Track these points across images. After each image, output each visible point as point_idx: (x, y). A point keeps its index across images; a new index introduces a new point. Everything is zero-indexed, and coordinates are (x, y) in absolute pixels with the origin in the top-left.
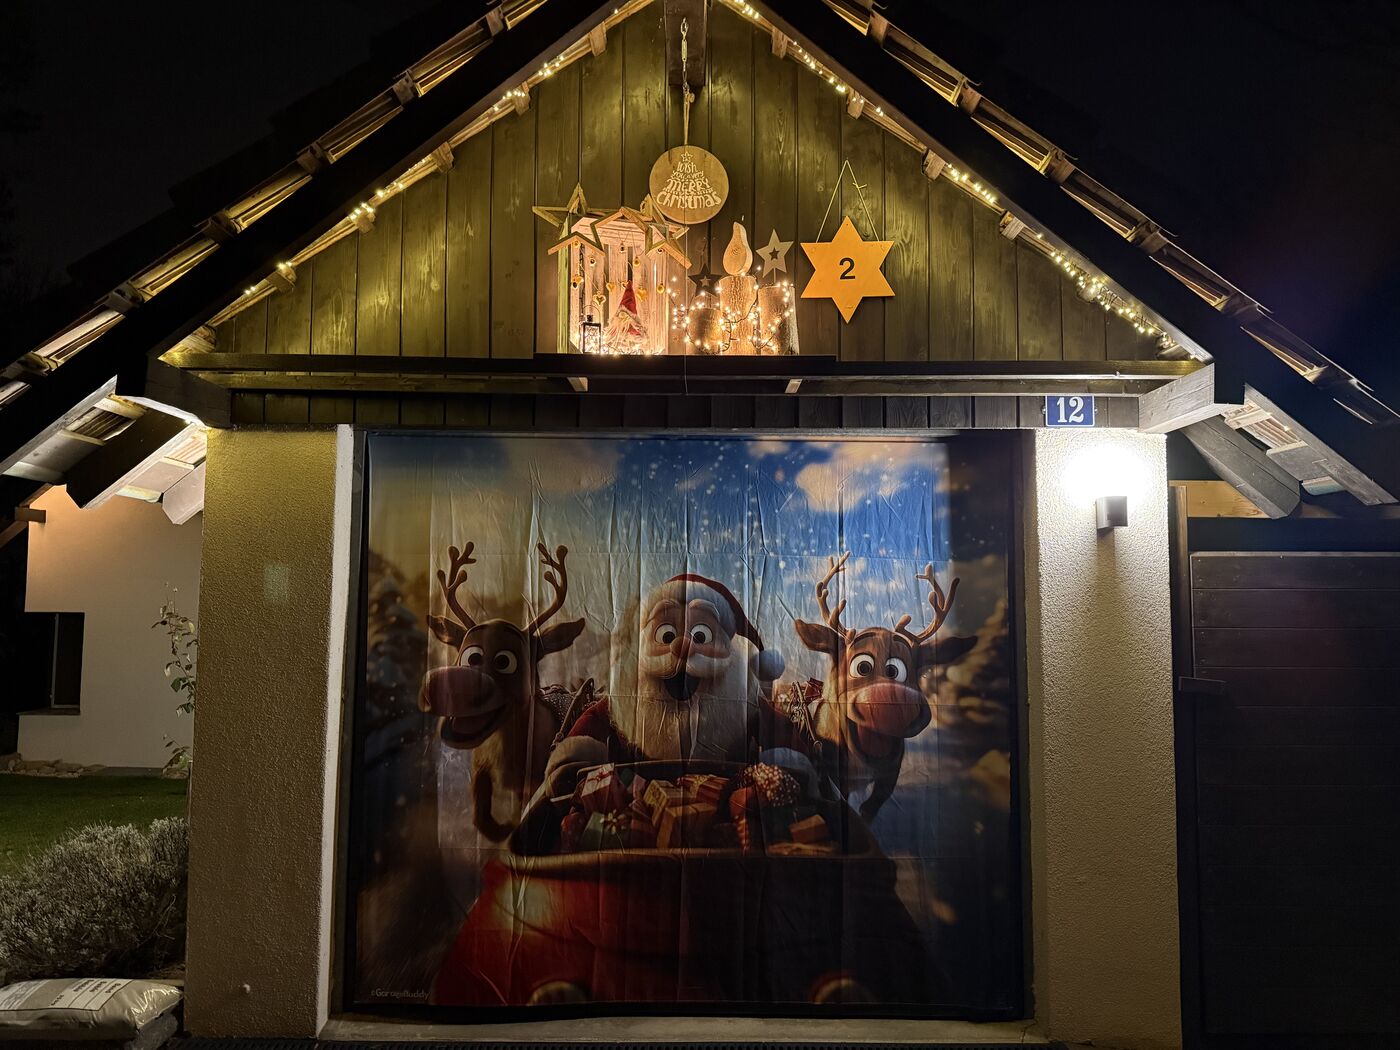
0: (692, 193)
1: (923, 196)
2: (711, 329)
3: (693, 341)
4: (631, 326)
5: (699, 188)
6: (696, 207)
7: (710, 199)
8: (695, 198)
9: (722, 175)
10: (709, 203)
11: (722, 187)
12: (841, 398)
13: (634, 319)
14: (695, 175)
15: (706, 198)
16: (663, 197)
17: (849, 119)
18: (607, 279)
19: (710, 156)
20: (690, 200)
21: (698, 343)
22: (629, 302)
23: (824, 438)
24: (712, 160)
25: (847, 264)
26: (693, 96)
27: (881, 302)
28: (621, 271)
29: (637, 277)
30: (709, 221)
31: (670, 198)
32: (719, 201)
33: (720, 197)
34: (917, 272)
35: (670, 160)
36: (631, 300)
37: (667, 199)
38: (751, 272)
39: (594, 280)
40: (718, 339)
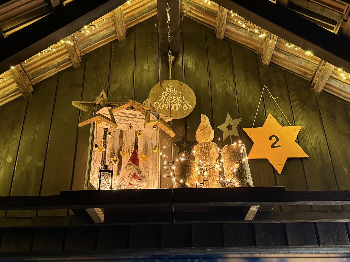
0: (175, 103)
1: (314, 102)
2: (191, 173)
3: (178, 181)
4: (135, 174)
5: (179, 100)
6: (177, 109)
7: (185, 106)
8: (177, 105)
9: (192, 94)
10: (185, 108)
11: (193, 100)
12: (284, 224)
13: (138, 170)
14: (176, 94)
15: (183, 105)
16: (158, 105)
17: (263, 66)
18: (121, 149)
19: (184, 85)
20: (174, 106)
21: (182, 181)
22: (134, 160)
23: (272, 255)
24: (186, 87)
25: (274, 139)
26: (174, 57)
27: (300, 161)
28: (130, 145)
29: (141, 149)
30: (185, 117)
31: (162, 105)
32: (191, 107)
33: (192, 105)
34: (320, 143)
35: (161, 86)
36: (135, 159)
37: (160, 106)
38: (214, 141)
39: (113, 150)
40: (195, 180)
